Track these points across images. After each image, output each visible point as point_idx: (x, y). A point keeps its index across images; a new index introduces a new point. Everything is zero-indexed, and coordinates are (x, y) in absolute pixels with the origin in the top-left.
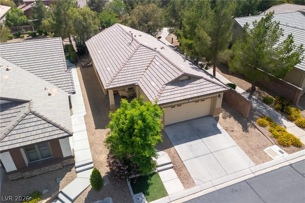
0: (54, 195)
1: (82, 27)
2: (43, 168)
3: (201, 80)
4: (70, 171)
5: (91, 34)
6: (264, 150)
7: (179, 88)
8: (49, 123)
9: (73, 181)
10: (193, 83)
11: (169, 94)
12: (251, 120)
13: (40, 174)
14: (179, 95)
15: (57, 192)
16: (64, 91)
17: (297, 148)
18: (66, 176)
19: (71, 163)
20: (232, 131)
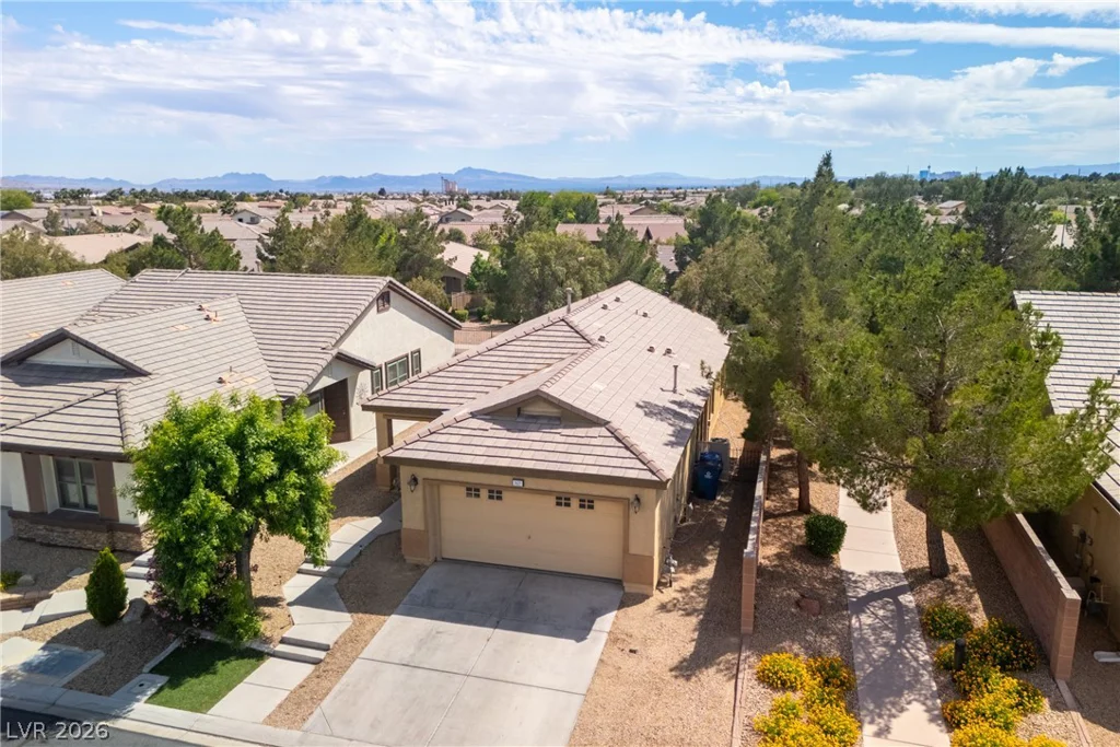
0: (35, 594)
3: (603, 430)
7: (503, 434)
8: (119, 418)
13: (65, 544)
15: (47, 593)
16: (275, 388)
19: (133, 549)
20: (631, 651)
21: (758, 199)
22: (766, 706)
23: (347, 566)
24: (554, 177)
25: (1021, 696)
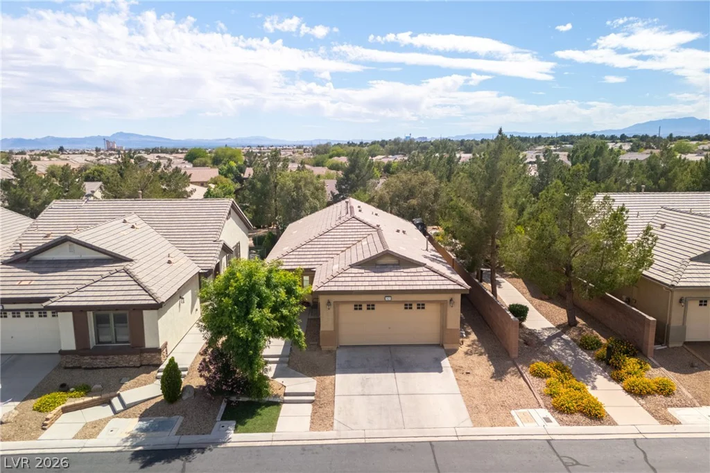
0: (105, 395)
1: (290, 199)
2: (111, 357)
4: (148, 373)
5: (303, 213)
6: (513, 412)
7: (373, 274)
8: (139, 285)
9: (144, 387)
10: (402, 270)
11: (349, 279)
12: (520, 363)
14: (367, 283)
15: (112, 394)
16: (197, 265)
17: (588, 420)
18: (138, 377)
19: (155, 362)
20: (467, 373)
21: (331, 153)
22: (543, 385)
23: (289, 356)
24: (183, 139)
25: (640, 364)
